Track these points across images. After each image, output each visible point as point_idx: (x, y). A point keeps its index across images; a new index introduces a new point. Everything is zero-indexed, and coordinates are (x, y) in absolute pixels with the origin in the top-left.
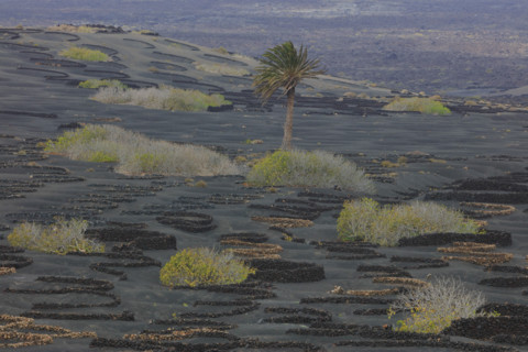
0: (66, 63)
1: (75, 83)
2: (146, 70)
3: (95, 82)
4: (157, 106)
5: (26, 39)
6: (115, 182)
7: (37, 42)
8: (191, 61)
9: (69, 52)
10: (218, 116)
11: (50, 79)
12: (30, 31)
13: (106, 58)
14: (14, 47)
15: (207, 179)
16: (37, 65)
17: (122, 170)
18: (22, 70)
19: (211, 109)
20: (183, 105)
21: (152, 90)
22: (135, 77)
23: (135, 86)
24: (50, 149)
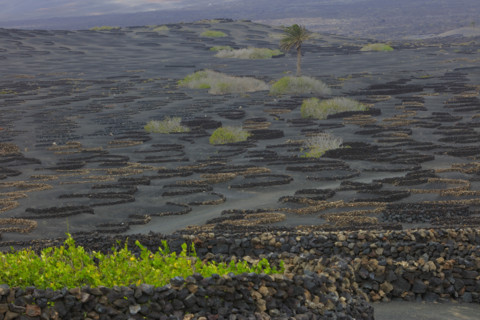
0: (204, 39)
1: (208, 48)
2: (243, 39)
3: (217, 47)
4: (247, 57)
5: (184, 28)
6: (207, 98)
7: (190, 29)
8: (266, 33)
9: (205, 33)
10: (276, 60)
11: (196, 47)
12: (187, 24)
13: (224, 35)
14: (179, 33)
15: (251, 93)
16: (190, 41)
17: (212, 92)
18: (183, 44)
19: (274, 57)
20: (259, 56)
21: (244, 50)
22: (238, 43)
23: (237, 48)
24: (181, 83)
